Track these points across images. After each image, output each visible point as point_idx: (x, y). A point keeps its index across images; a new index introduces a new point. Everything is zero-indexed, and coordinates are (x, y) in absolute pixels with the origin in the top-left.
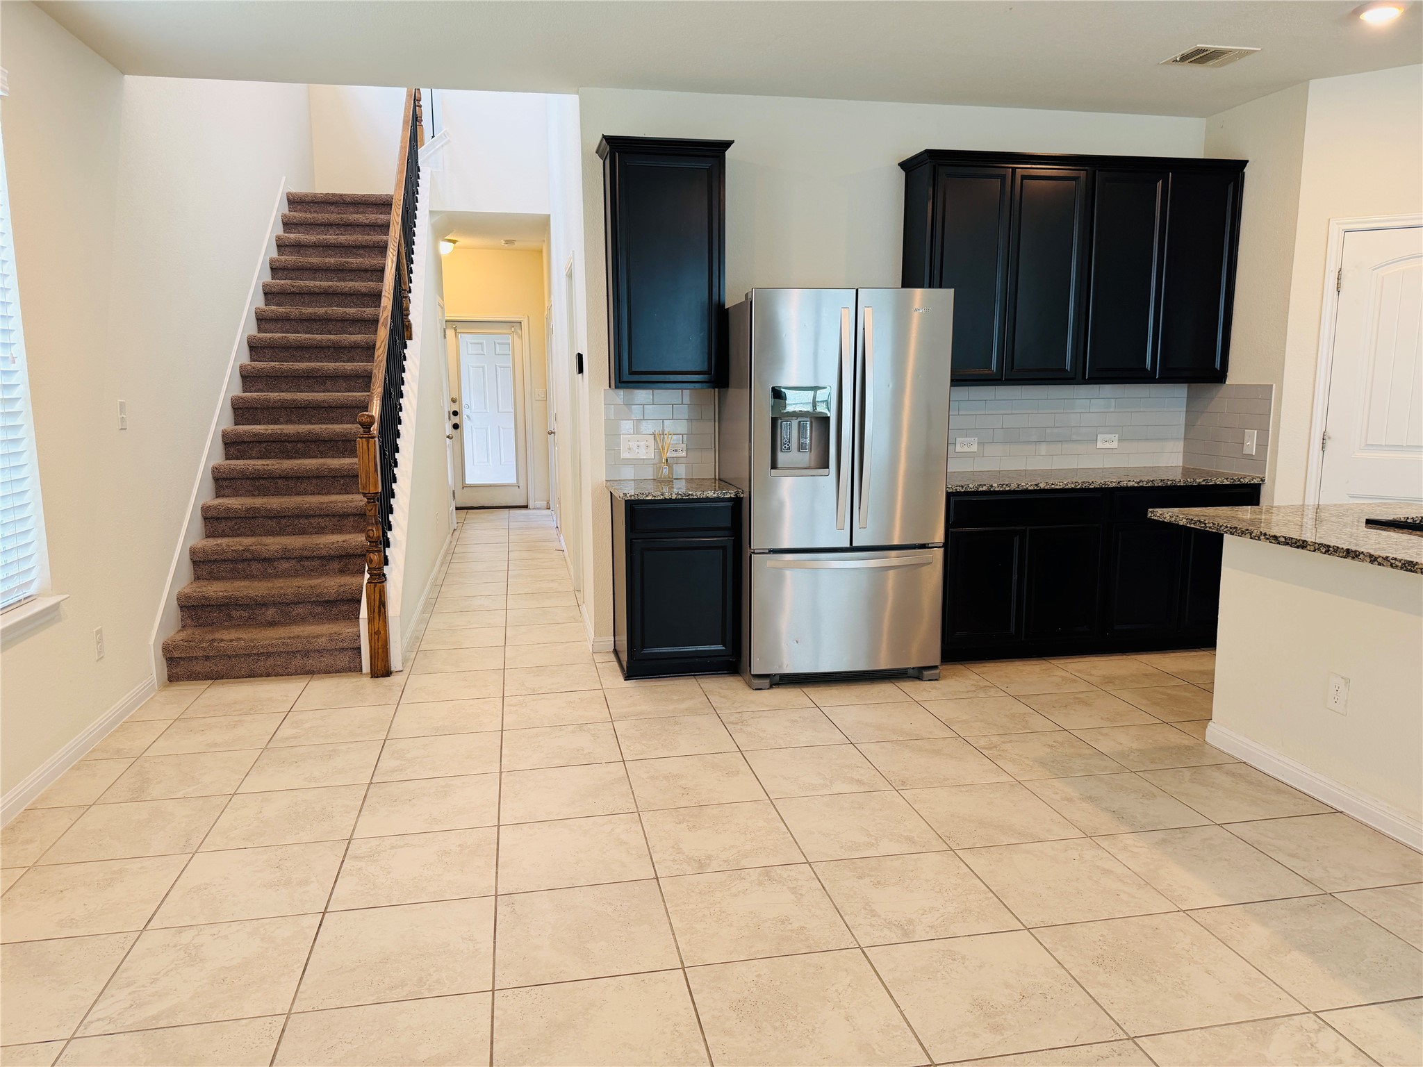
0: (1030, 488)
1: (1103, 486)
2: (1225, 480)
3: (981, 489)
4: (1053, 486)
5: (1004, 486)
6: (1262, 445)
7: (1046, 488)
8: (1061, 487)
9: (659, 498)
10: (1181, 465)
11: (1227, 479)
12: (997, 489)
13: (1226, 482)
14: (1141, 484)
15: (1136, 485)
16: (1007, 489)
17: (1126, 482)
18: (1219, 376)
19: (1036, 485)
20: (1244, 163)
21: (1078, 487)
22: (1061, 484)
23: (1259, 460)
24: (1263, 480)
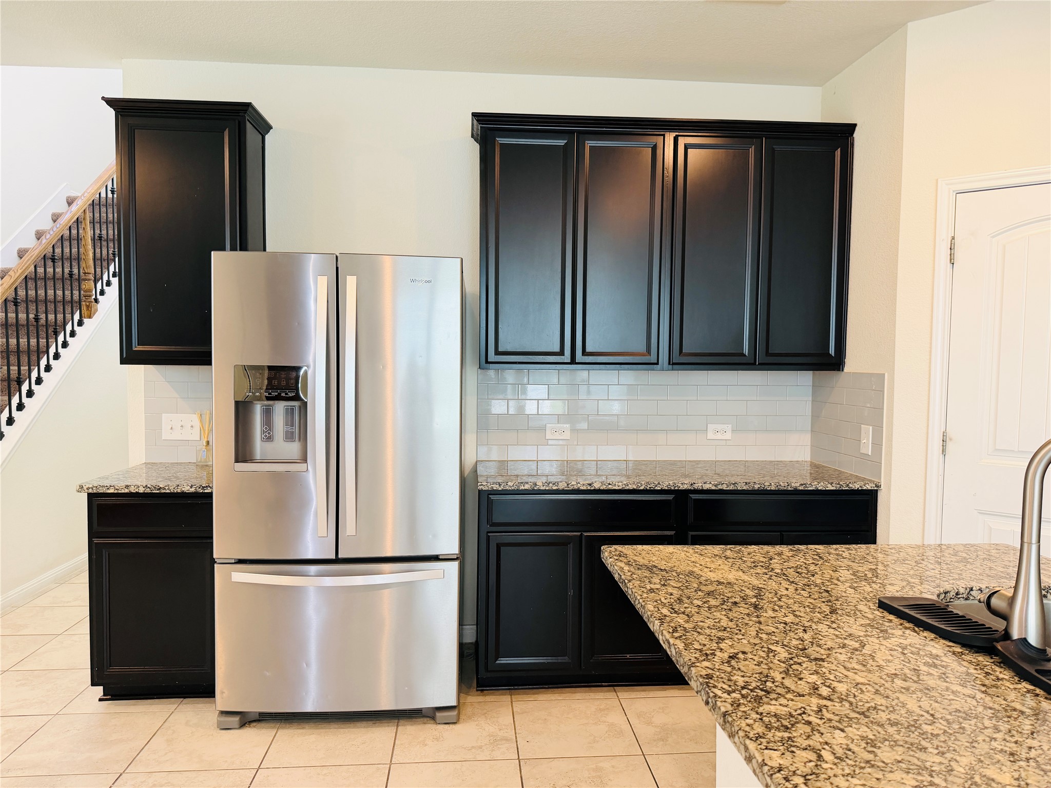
0: (582, 488)
1: (673, 488)
2: (829, 485)
3: (522, 488)
4: (610, 486)
5: (551, 485)
6: (877, 444)
7: (602, 488)
8: (620, 488)
9: (123, 491)
10: (809, 459)
11: (832, 484)
12: (542, 488)
13: (830, 487)
14: (720, 487)
15: (714, 488)
16: (555, 488)
17: (701, 484)
18: (836, 363)
19: (590, 485)
20: (853, 127)
21: (642, 488)
22: (620, 484)
23: (875, 462)
24: (878, 486)
